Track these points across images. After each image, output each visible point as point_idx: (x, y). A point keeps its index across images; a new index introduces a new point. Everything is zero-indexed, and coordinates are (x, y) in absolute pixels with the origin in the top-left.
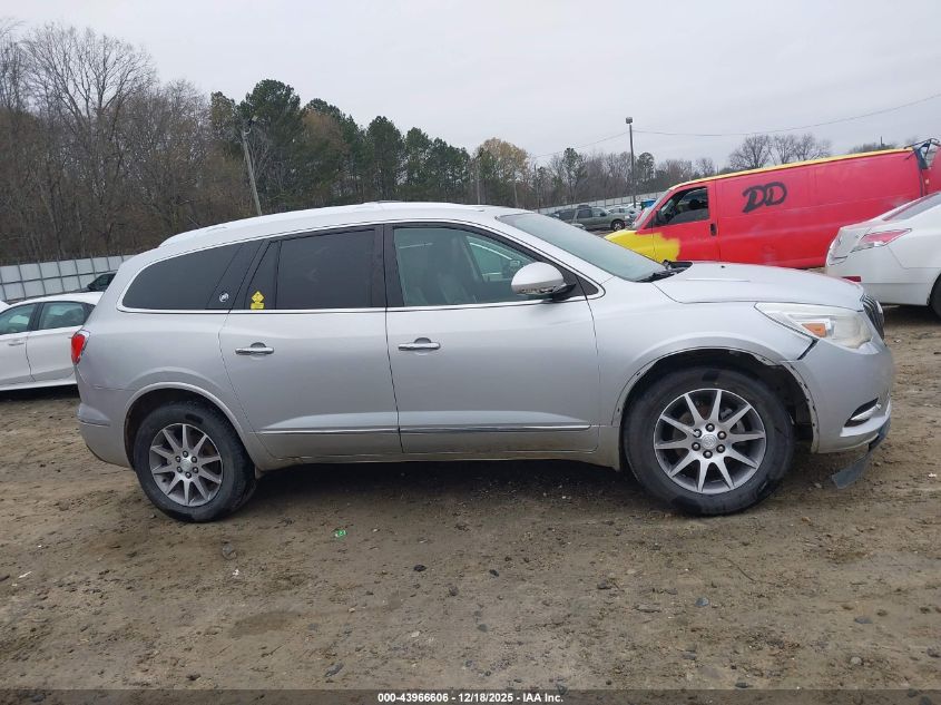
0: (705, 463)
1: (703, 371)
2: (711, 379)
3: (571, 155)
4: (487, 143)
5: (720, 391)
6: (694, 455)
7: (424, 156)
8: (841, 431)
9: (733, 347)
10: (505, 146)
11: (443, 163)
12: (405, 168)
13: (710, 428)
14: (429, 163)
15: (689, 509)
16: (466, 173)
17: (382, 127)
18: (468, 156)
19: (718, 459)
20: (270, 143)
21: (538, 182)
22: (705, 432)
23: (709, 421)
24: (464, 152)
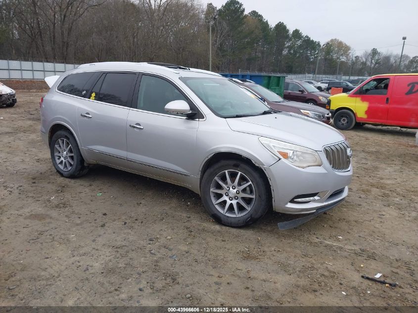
0: (229, 202)
1: (234, 162)
2: (236, 166)
3: (375, 52)
4: (332, 41)
5: (240, 173)
6: (225, 198)
7: (299, 43)
8: (287, 204)
9: (244, 155)
10: (340, 43)
11: (307, 48)
12: (288, 47)
13: (234, 188)
14: (300, 47)
15: (218, 219)
16: (317, 54)
17: (281, 27)
18: (320, 46)
19: (234, 202)
20: (227, 28)
21: (354, 63)
22: (231, 189)
23: (233, 185)
24: (319, 43)
